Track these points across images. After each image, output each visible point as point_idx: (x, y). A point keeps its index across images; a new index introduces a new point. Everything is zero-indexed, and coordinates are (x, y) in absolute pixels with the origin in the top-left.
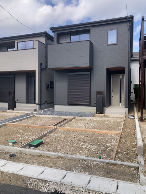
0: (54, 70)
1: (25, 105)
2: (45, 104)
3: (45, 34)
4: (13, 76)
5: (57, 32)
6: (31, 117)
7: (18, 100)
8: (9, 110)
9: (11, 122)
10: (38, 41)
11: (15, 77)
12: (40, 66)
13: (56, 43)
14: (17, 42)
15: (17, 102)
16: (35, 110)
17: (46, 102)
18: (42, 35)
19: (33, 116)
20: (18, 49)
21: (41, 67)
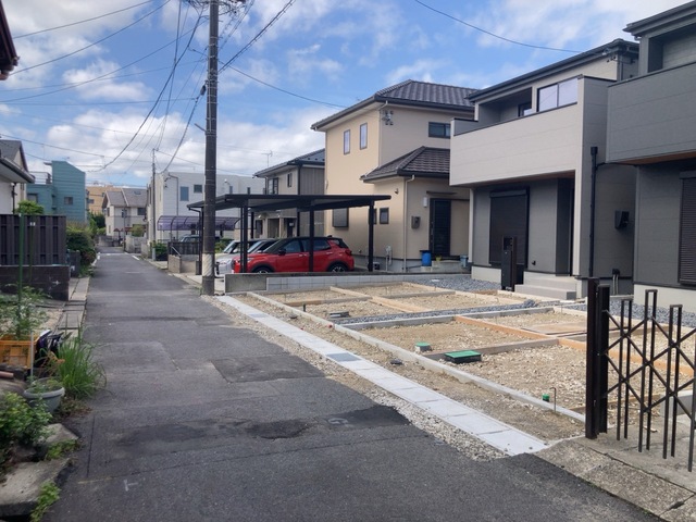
0: (635, 166)
1: (553, 278)
2: (611, 278)
3: (617, 49)
4: (524, 192)
5: (651, 35)
6: (538, 312)
7: (534, 264)
8: (504, 289)
9: (472, 316)
10: (586, 77)
11: (528, 194)
12: (590, 157)
13: (646, 73)
14: (538, 90)
15: (530, 266)
16: (571, 296)
17: (616, 272)
18: (604, 54)
19: (548, 310)
20: (541, 110)
21: (594, 160)
